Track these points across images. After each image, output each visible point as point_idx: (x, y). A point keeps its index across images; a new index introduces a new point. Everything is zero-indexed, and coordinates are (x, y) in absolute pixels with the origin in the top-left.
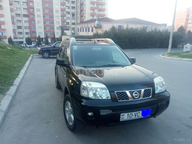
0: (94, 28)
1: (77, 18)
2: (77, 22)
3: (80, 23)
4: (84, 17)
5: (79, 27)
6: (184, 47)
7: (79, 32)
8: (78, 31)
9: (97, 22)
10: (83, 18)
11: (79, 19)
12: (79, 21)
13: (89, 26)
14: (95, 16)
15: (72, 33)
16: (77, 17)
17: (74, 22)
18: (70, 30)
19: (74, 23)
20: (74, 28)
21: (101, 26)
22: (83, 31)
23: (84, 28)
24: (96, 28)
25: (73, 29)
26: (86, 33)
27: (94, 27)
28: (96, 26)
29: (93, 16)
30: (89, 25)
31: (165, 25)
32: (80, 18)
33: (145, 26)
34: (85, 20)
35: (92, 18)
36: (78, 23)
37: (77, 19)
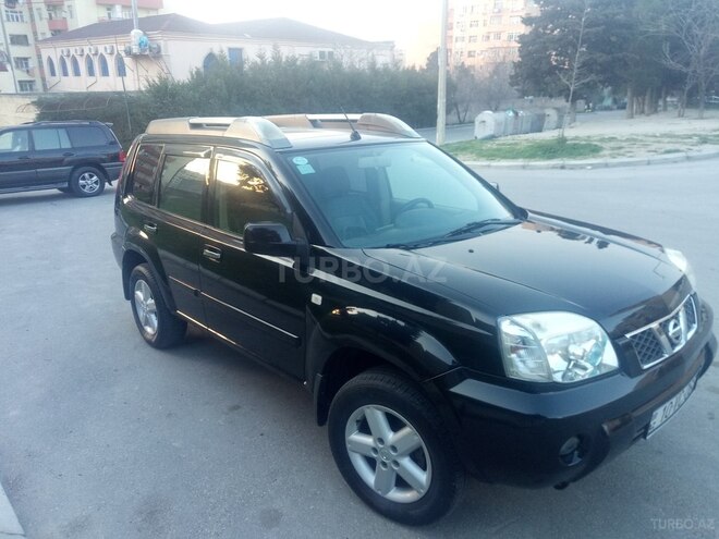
0: (128, 61)
1: (32, 16)
2: (35, 33)
3: (49, 35)
4: (66, 8)
5: (53, 53)
6: (477, 123)
7: (56, 79)
8: (53, 74)
9: (136, 34)
10: (64, 15)
11: (41, 19)
12: (44, 28)
13: (101, 50)
14: (118, 8)
15: (20, 82)
16: (31, 9)
17: (23, 33)
18: (9, 67)
19: (18, 36)
20: (26, 59)
21: (159, 51)
22: (77, 73)
23: (78, 58)
24: (136, 57)
25: (22, 62)
26: (92, 79)
27: (129, 53)
28: (135, 50)
29: (110, 8)
30: (103, 46)
31: (390, 45)
32: (45, 14)
33: (327, 50)
34: (73, 25)
35: (103, 14)
36: (40, 38)
37: (32, 20)
